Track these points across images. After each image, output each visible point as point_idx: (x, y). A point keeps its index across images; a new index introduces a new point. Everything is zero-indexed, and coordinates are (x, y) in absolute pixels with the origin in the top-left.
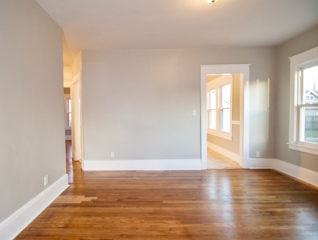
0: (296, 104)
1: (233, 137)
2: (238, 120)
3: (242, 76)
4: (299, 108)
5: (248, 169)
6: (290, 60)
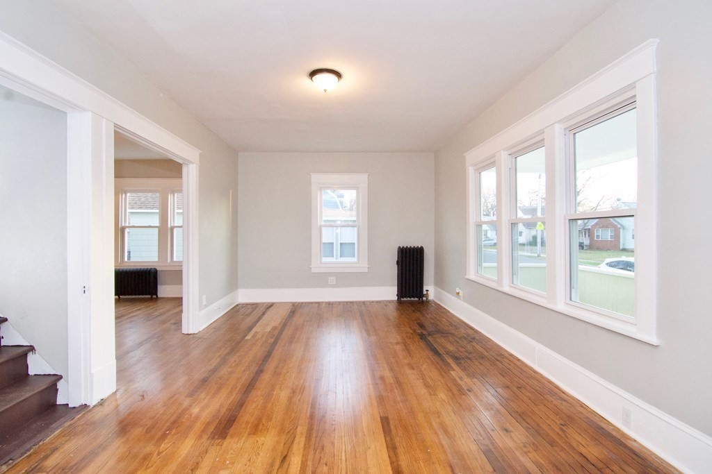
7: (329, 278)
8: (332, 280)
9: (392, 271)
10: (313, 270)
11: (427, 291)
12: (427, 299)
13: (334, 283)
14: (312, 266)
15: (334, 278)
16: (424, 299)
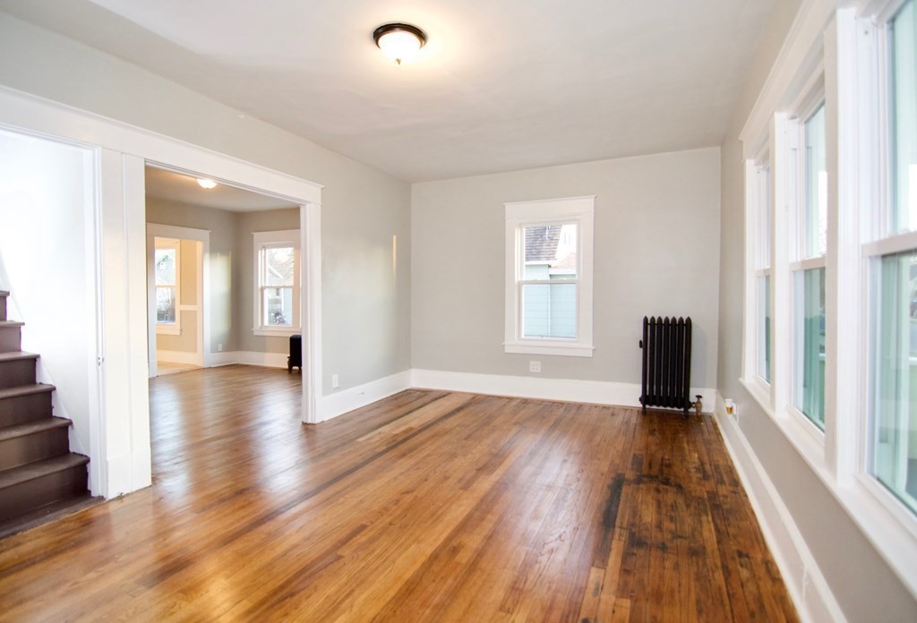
0: (260, 286)
1: (181, 330)
2: (195, 304)
3: (199, 245)
4: (263, 289)
5: (210, 368)
6: (253, 236)
7: (531, 362)
8: (535, 366)
9: (634, 358)
10: (508, 350)
11: (699, 397)
12: (698, 411)
13: (539, 371)
14: (506, 342)
15: (539, 363)
16: (692, 410)
